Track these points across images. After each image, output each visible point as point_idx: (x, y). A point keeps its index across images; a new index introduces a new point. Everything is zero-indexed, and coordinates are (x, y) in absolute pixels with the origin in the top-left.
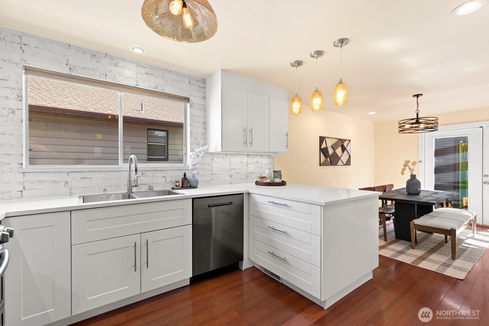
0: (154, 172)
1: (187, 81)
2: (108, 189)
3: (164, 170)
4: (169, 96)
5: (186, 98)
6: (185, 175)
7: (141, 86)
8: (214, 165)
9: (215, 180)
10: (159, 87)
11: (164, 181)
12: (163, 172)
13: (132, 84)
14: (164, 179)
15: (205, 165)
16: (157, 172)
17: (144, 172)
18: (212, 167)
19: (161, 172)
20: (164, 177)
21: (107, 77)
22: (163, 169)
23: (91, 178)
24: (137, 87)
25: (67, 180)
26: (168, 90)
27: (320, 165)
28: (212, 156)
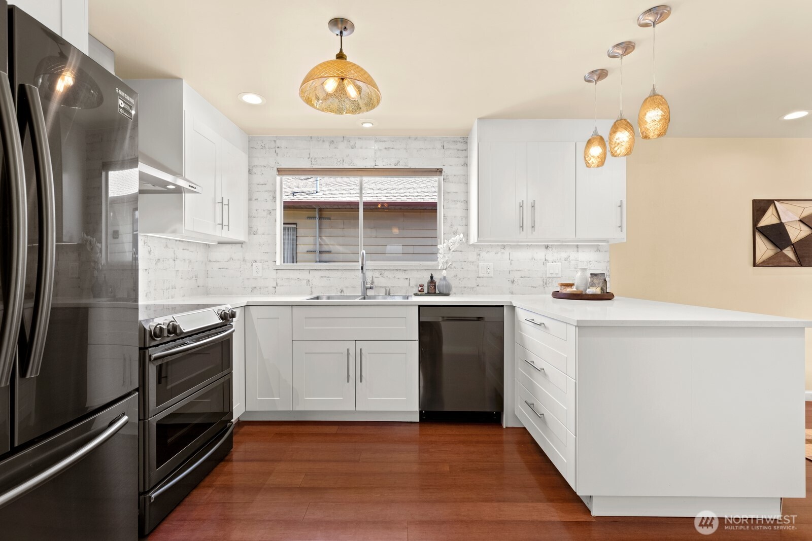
0: (395, 271)
1: (439, 145)
2: (345, 290)
3: (407, 270)
4: (414, 171)
5: (438, 169)
6: (432, 277)
7: (380, 165)
8: (481, 264)
9: (483, 286)
10: (401, 163)
11: (408, 285)
12: (406, 272)
13: (369, 164)
14: (407, 282)
15: (466, 263)
16: (398, 272)
17: (383, 272)
18: (478, 266)
19: (404, 272)
20: (407, 279)
21: (344, 163)
22: (405, 269)
23: (329, 277)
24: (376, 167)
25: (308, 279)
26: (413, 165)
27: (755, 265)
28: (478, 249)
